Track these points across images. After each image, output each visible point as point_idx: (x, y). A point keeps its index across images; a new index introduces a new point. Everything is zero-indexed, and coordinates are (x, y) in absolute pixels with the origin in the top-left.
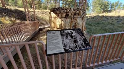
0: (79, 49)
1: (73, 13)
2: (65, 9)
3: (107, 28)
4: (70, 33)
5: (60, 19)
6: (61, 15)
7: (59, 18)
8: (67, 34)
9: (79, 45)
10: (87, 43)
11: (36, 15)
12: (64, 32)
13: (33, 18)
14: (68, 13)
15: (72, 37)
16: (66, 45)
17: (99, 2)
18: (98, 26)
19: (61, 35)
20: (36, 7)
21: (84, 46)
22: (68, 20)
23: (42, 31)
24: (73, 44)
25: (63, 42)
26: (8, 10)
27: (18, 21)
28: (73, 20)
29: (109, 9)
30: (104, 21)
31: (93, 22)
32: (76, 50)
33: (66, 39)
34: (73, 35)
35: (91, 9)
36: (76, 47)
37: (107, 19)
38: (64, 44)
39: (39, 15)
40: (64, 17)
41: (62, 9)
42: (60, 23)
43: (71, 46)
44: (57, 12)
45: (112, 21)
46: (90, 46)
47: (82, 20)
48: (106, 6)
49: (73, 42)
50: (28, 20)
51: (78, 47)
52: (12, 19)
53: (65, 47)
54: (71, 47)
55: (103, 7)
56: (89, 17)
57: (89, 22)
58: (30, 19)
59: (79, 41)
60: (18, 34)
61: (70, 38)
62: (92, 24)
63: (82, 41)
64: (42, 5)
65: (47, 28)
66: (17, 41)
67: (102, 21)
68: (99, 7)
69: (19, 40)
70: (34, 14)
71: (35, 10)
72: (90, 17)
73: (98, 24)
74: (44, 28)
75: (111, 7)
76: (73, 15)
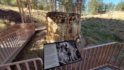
0: (72, 62)
1: (69, 19)
2: (61, 14)
3: (101, 31)
4: (65, 45)
5: (57, 24)
6: (57, 20)
7: (55, 23)
8: (62, 47)
9: (72, 58)
10: (79, 55)
11: (32, 17)
12: (59, 45)
13: (29, 20)
14: (64, 19)
15: (66, 49)
16: (61, 58)
17: (94, 3)
18: (92, 29)
19: (57, 48)
20: (31, 7)
21: (77, 58)
22: (64, 25)
23: (39, 34)
24: (67, 57)
25: (58, 55)
26: (1, 11)
27: (13, 24)
28: (69, 25)
29: (104, 10)
30: (98, 23)
31: (88, 24)
32: (69, 63)
33: (61, 52)
34: (67, 47)
35: (87, 9)
36: (70, 60)
37: (101, 21)
38: (59, 58)
39: (35, 16)
40: (60, 23)
41: (58, 14)
42: (57, 28)
43: (65, 59)
44: (53, 17)
45: (106, 23)
46: (81, 59)
47: (78, 24)
48: (100, 7)
49: (67, 55)
50: (23, 22)
51: (71, 60)
52: (6, 21)
53: (60, 60)
54: (65, 61)
55: (98, 8)
56: (84, 19)
57: (85, 24)
58: (26, 21)
59: (72, 54)
60: (13, 38)
61: (64, 51)
62: (87, 27)
63: (75, 53)
64: (38, 4)
65: (43, 30)
66: (13, 47)
67: (96, 23)
68: (94, 8)
69: (15, 46)
70: (29, 14)
71: (31, 11)
72: (86, 18)
73: (93, 26)
74: (41, 31)
75: (106, 8)
76: (69, 20)
